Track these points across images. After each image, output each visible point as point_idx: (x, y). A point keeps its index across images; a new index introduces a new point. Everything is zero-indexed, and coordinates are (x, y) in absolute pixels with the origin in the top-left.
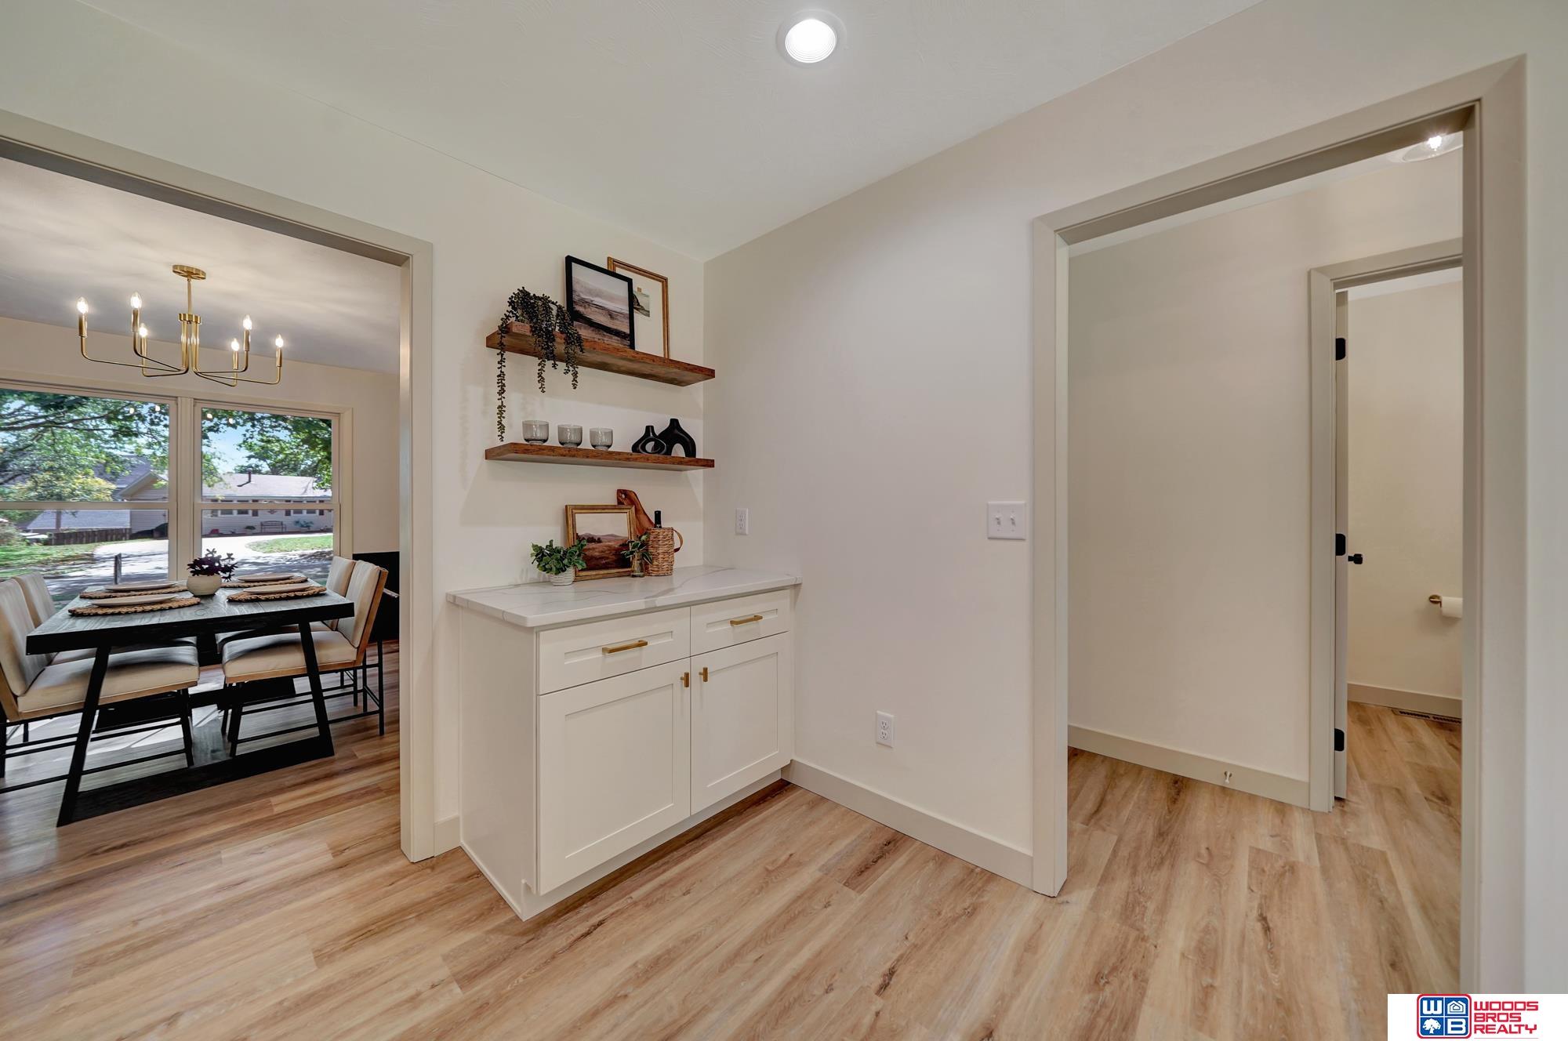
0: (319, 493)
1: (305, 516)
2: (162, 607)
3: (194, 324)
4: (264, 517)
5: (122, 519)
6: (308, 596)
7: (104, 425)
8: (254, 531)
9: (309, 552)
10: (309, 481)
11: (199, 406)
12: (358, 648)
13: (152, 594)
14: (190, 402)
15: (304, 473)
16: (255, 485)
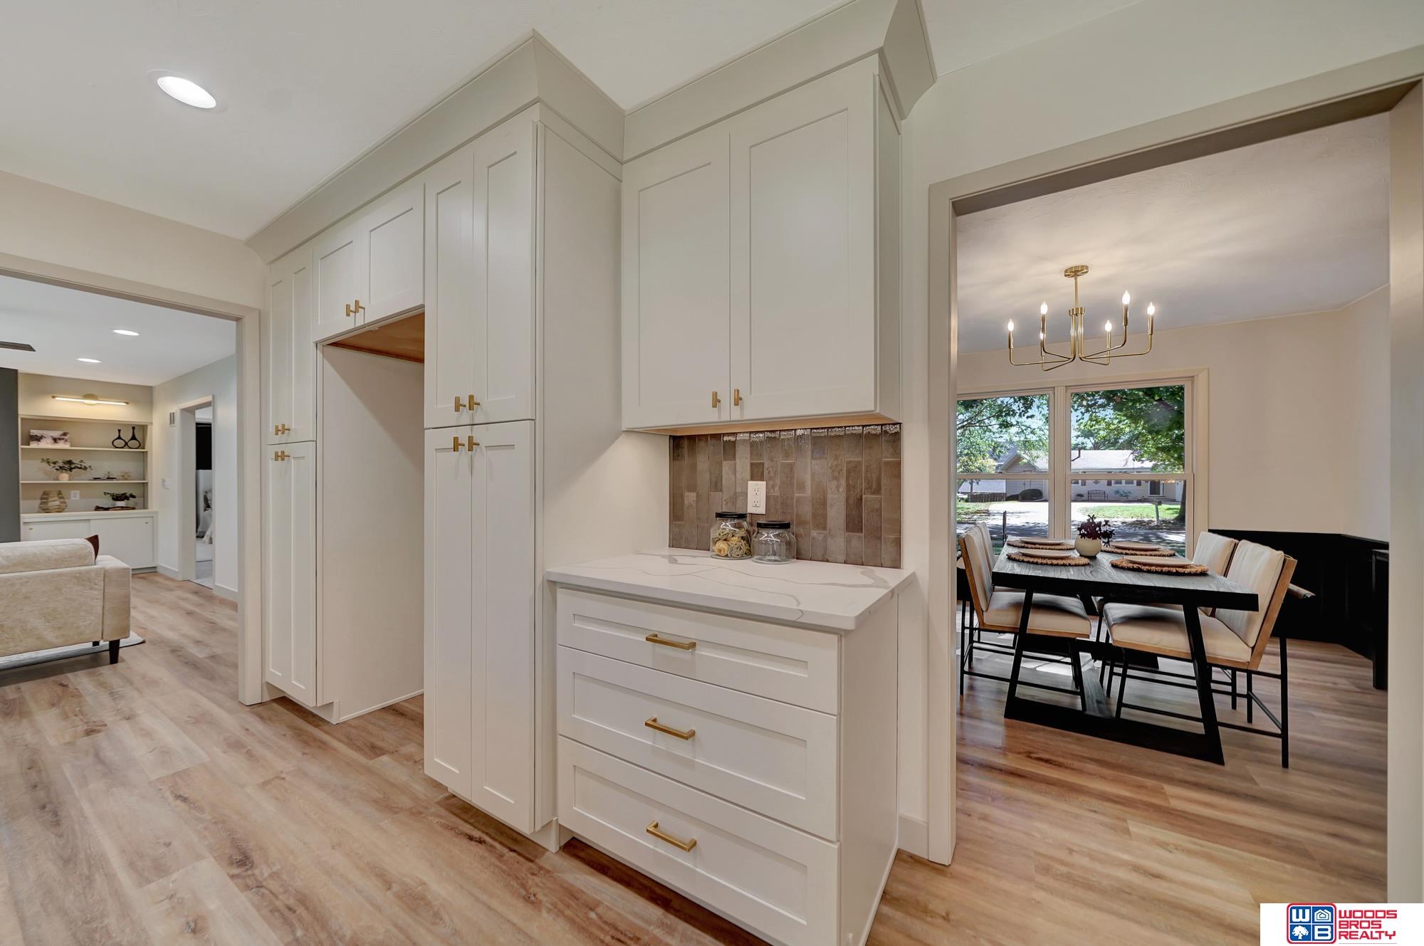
0: (1138, 465)
1: (1124, 487)
2: (1063, 563)
3: (1079, 315)
4: (1090, 486)
5: (1000, 487)
6: (1190, 574)
7: (994, 421)
8: (1084, 498)
9: (1129, 520)
10: (1126, 453)
11: (1070, 391)
12: (1253, 648)
13: (1049, 549)
14: (1063, 389)
15: (1122, 448)
16: (1084, 459)
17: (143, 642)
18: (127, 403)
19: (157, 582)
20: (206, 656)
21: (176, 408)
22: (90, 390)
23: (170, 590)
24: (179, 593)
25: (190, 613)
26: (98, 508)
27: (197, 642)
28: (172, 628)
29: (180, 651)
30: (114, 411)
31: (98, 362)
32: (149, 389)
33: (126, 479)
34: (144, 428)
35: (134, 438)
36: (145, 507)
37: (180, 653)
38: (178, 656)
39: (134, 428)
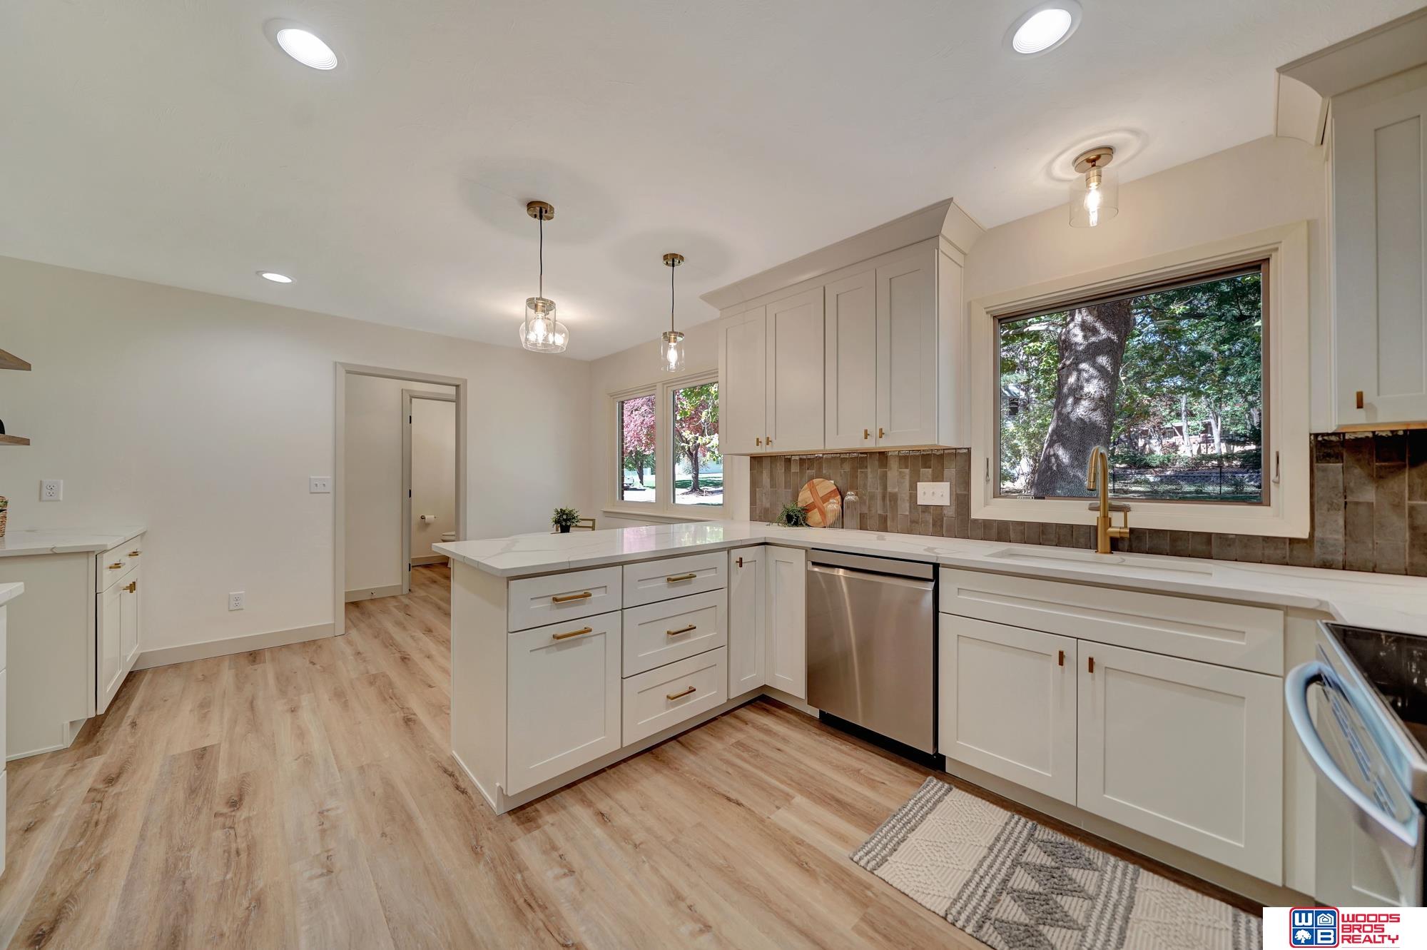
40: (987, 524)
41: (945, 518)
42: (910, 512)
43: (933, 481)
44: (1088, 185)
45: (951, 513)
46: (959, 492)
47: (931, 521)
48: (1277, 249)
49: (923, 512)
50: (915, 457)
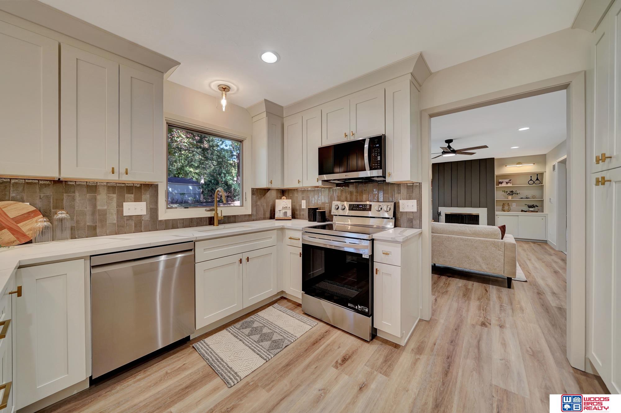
17: (526, 281)
18: (534, 164)
19: (546, 249)
20: (557, 306)
21: (556, 162)
22: (519, 160)
23: (551, 255)
24: (555, 258)
25: (556, 272)
26: (522, 211)
27: (554, 293)
28: (543, 279)
29: (542, 295)
30: (529, 168)
31: (518, 147)
32: (545, 156)
33: (534, 198)
34: (542, 174)
35: (537, 179)
36: (543, 212)
37: (542, 297)
38: (540, 298)
39: (537, 175)
40: (167, 221)
41: (143, 222)
42: (117, 221)
43: (134, 202)
44: (222, 96)
45: (147, 219)
46: (151, 207)
47: (133, 224)
48: (246, 139)
49: (127, 220)
50: (121, 187)
